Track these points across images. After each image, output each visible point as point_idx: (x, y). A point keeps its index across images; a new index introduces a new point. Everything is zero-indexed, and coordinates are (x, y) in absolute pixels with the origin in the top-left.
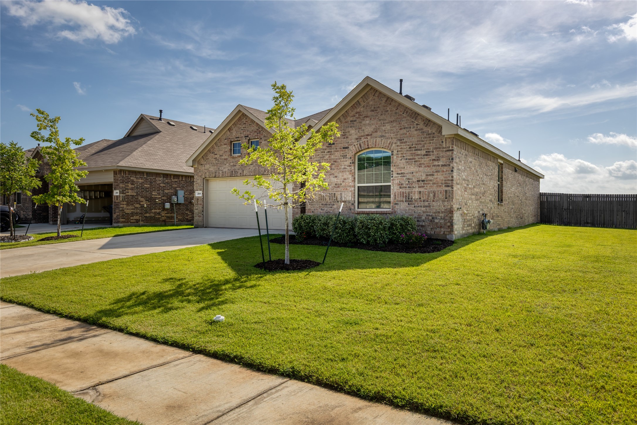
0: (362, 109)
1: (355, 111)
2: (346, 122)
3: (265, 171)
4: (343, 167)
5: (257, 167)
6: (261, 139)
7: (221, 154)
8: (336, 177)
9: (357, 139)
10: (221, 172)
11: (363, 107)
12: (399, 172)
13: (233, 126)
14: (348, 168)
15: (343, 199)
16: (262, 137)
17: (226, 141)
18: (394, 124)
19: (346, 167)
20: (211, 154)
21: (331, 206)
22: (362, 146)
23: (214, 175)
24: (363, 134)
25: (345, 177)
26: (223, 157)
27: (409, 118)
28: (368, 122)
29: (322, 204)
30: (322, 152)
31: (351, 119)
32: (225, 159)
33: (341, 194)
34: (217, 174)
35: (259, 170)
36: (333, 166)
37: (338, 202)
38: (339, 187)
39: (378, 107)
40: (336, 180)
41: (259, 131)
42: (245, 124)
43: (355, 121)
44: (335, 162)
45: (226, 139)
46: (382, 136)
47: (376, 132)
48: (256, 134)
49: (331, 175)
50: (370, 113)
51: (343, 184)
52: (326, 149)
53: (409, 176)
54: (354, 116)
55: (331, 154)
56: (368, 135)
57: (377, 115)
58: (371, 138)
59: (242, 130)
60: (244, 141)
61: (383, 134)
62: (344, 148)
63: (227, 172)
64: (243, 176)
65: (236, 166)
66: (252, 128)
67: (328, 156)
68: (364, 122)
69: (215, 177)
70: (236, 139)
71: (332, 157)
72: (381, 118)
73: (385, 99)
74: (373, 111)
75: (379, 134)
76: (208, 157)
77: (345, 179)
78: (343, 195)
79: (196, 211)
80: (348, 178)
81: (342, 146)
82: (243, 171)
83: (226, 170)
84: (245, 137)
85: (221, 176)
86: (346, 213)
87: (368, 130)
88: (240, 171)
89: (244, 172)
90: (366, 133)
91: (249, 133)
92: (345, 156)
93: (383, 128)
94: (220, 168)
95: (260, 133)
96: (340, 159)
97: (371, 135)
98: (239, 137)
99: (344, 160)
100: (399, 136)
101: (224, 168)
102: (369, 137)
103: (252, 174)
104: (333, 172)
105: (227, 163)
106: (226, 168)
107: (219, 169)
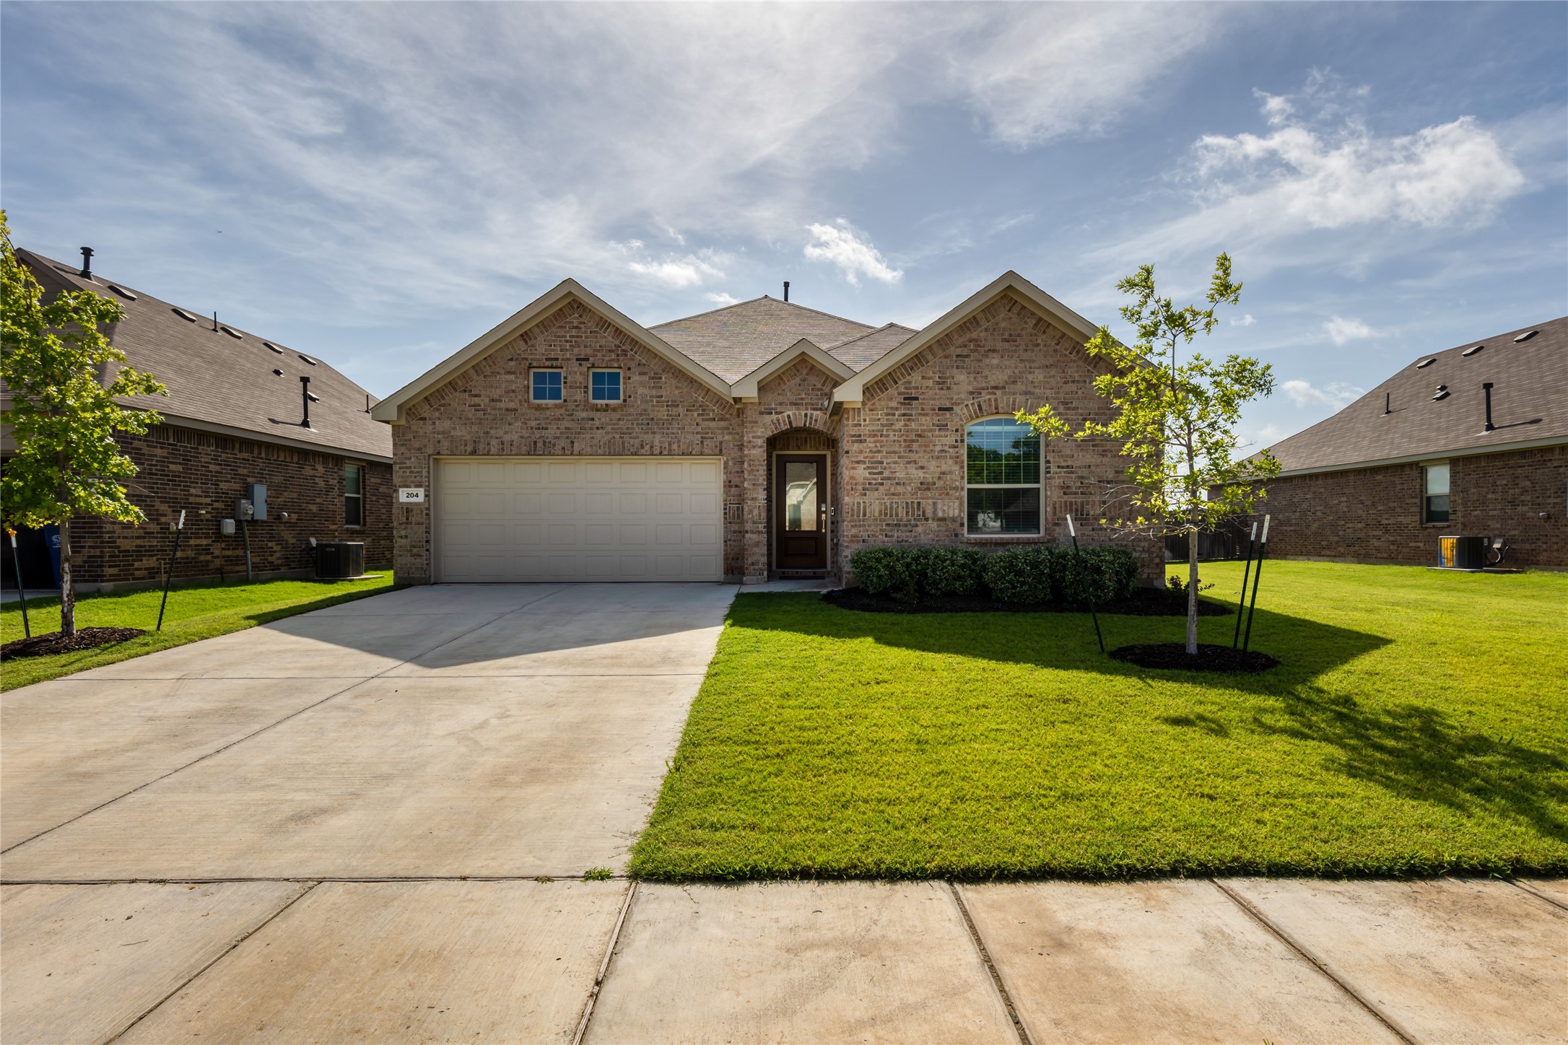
0: (983, 334)
1: (968, 336)
2: (946, 357)
3: (642, 447)
4: (938, 448)
5: (617, 436)
6: (629, 369)
7: (496, 397)
8: (922, 468)
9: (971, 393)
10: (494, 442)
11: (986, 330)
12: (1062, 464)
13: (537, 331)
14: (951, 450)
15: (940, 514)
16: (632, 365)
17: (512, 363)
18: (1053, 372)
19: (946, 448)
20: (457, 394)
21: (909, 528)
22: (984, 408)
23: (469, 449)
24: (984, 385)
25: (944, 468)
26: (503, 405)
27: (1081, 363)
28: (995, 361)
29: (888, 525)
30: (888, 414)
31: (959, 351)
32: (507, 410)
33: (935, 504)
34: (481, 446)
35: (623, 443)
36: (915, 446)
37: (927, 519)
38: (928, 489)
39: (1019, 335)
40: (922, 475)
41: (623, 350)
42: (577, 327)
43: (967, 356)
44: (920, 436)
45: (511, 360)
46: (1026, 393)
47: (1015, 382)
48: (613, 356)
49: (909, 463)
50: (1000, 345)
51: (939, 484)
52: (897, 409)
53: (1084, 472)
54: (965, 346)
55: (909, 420)
56: (996, 388)
57: (1015, 351)
58: (1004, 393)
59: (567, 341)
60: (576, 369)
61: (1029, 389)
62: (940, 409)
63: (515, 443)
64: (572, 454)
65: (547, 429)
66: (603, 342)
67: (903, 423)
68: (987, 361)
69: (474, 453)
70: (548, 363)
71: (913, 425)
72: (1025, 356)
73: (1034, 322)
74: (1006, 340)
75: (1020, 387)
76: (447, 400)
77: (944, 473)
78: (939, 506)
79: (404, 541)
80: (951, 472)
81: (938, 404)
82: (572, 442)
83: (515, 437)
84: (577, 360)
85: (493, 450)
86: (947, 542)
87: (998, 377)
88: (563, 442)
89: (576, 444)
90: (993, 384)
91: (589, 351)
92: (943, 427)
93: (1030, 377)
94: (493, 432)
95: (626, 355)
96: (931, 431)
97: (1004, 388)
98: (557, 359)
99: (942, 433)
100: (1061, 396)
101: (506, 433)
102: (999, 392)
103: (600, 451)
104: (914, 456)
105: (516, 419)
106: (515, 432)
107: (488, 433)
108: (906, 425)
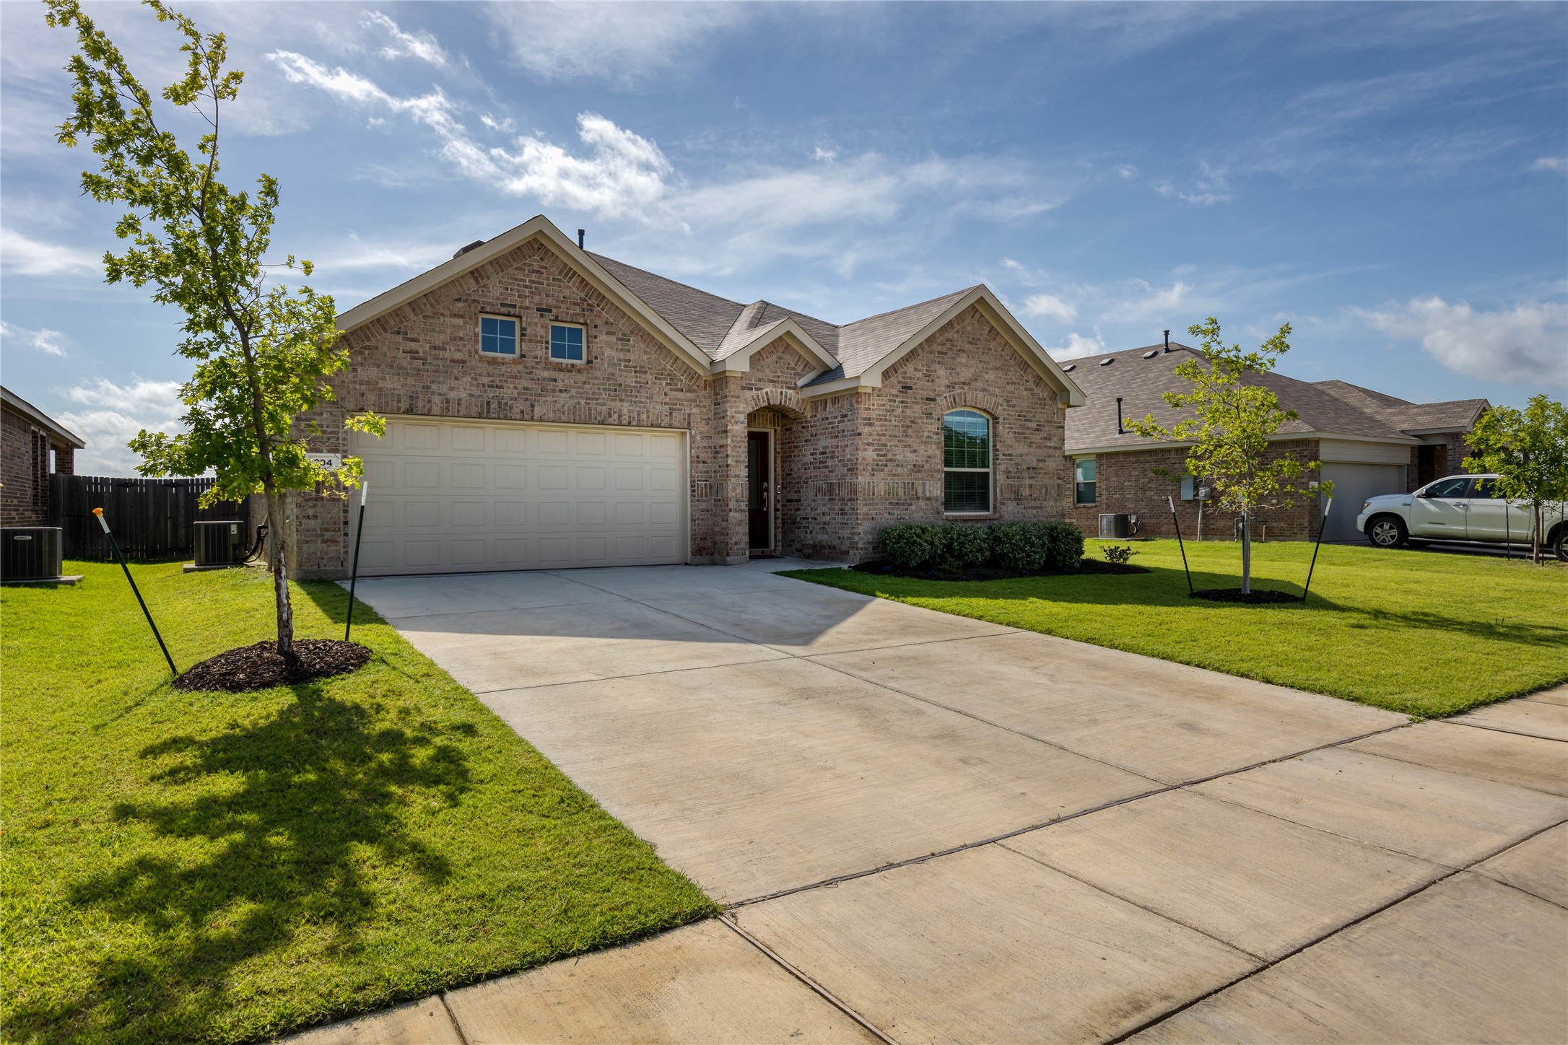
0: (956, 336)
1: (946, 335)
2: (931, 352)
3: (610, 416)
4: (926, 434)
5: (583, 402)
6: (596, 327)
7: (438, 343)
8: (915, 451)
9: (948, 387)
10: (436, 399)
11: (958, 332)
12: (1007, 452)
13: (490, 269)
14: (935, 437)
15: (928, 494)
16: (599, 322)
17: (460, 305)
18: (1000, 374)
19: (931, 435)
20: (388, 335)
21: (906, 507)
22: (957, 400)
23: (404, 406)
24: (957, 380)
25: (930, 452)
26: (447, 355)
27: (1016, 368)
28: (964, 360)
29: (890, 503)
30: (890, 401)
31: (940, 348)
32: (453, 361)
33: (924, 484)
34: (420, 403)
35: (590, 409)
36: (910, 431)
37: (918, 499)
38: (919, 471)
39: (979, 340)
40: (914, 458)
41: (588, 305)
42: (537, 272)
43: (945, 353)
44: (913, 422)
45: (459, 300)
46: (984, 390)
47: (976, 380)
48: (578, 310)
49: (906, 446)
50: (967, 347)
51: (928, 465)
52: (897, 396)
53: (1018, 460)
54: (944, 344)
55: (905, 407)
56: (964, 383)
57: (976, 353)
58: (969, 389)
59: (526, 287)
60: (537, 320)
61: (986, 387)
62: (927, 399)
63: (463, 402)
64: (532, 419)
65: (502, 387)
66: (567, 292)
67: (900, 410)
68: (959, 360)
69: (410, 411)
70: (504, 310)
71: (908, 412)
72: (984, 358)
73: (988, 329)
74: (971, 343)
75: (979, 384)
76: (373, 342)
77: (930, 457)
78: (927, 486)
79: (312, 522)
80: (935, 456)
81: (926, 394)
82: (532, 406)
83: (463, 395)
84: (538, 309)
85: (436, 410)
86: (932, 519)
87: (966, 374)
88: (520, 405)
89: (537, 408)
90: (962, 380)
91: (551, 301)
92: (929, 415)
93: (986, 376)
94: (434, 387)
95: (592, 311)
96: (921, 418)
97: (969, 384)
98: (514, 306)
99: (929, 421)
100: (1005, 394)
101: (451, 389)
102: (966, 387)
103: (564, 418)
104: (909, 441)
105: (464, 373)
106: (462, 390)
107: (428, 387)
108: (903, 412)
